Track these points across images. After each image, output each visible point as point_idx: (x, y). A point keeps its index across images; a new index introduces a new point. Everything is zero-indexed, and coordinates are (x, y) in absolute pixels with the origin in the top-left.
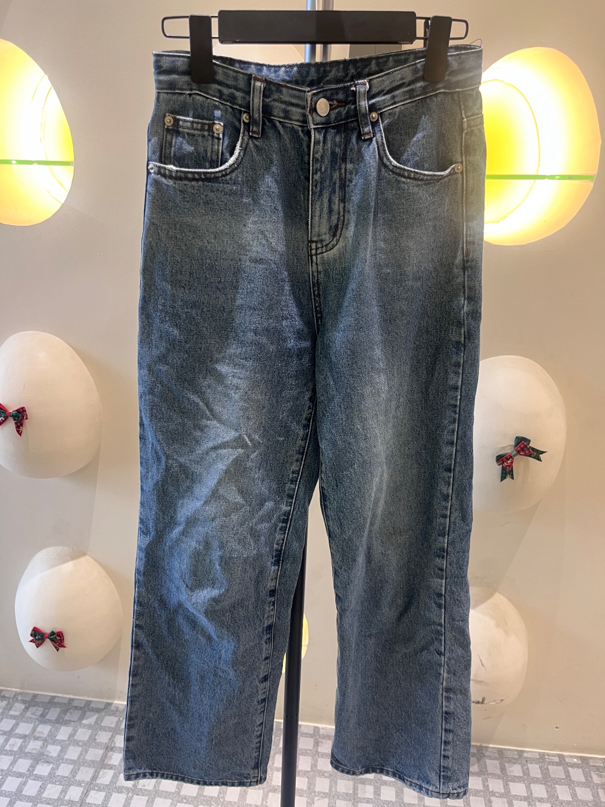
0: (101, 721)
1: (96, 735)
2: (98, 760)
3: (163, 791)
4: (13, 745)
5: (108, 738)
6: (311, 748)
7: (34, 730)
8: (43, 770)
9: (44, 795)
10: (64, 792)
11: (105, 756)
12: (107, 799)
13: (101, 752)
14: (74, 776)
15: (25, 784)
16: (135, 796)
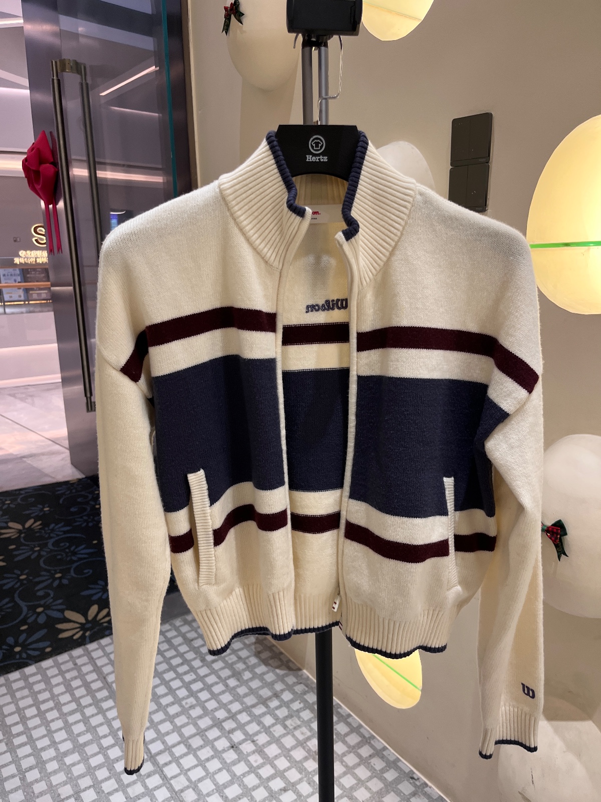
0: (287, 676)
1: (276, 682)
2: (264, 697)
3: (281, 742)
4: (230, 659)
5: (281, 688)
6: (407, 793)
7: (248, 657)
8: (232, 682)
9: (221, 697)
10: (231, 702)
11: (270, 698)
12: (249, 723)
13: (269, 693)
14: (244, 697)
15: (217, 683)
16: (264, 734)
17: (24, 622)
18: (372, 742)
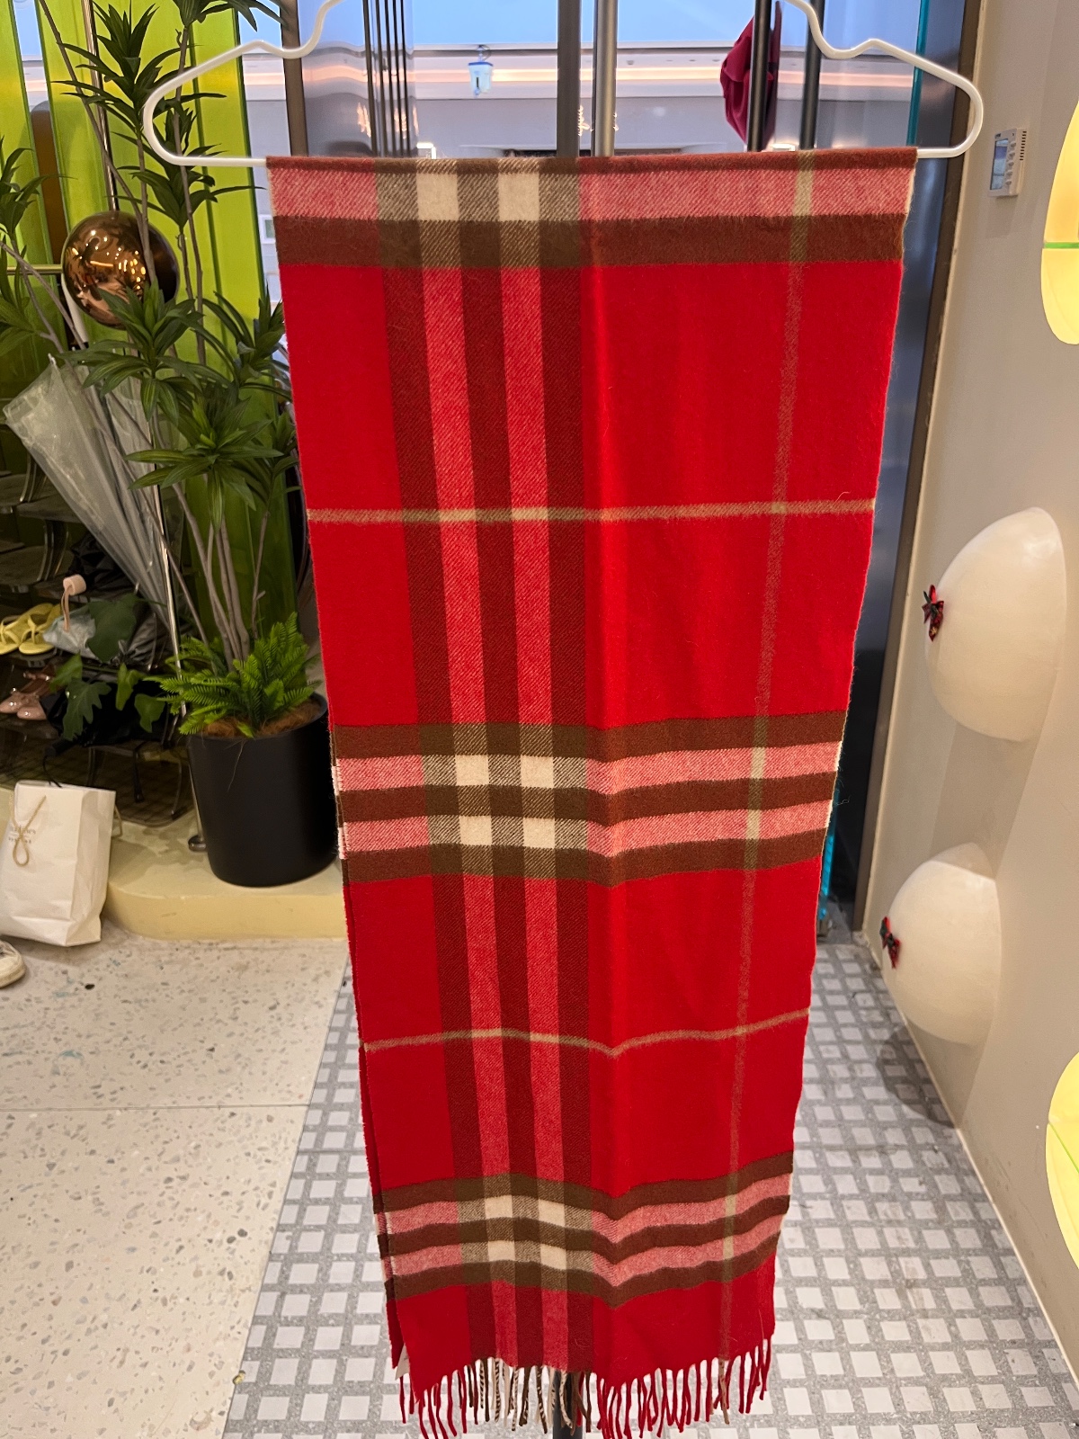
1: (894, 1127)
8: (813, 1092)
18: (1031, 1320)
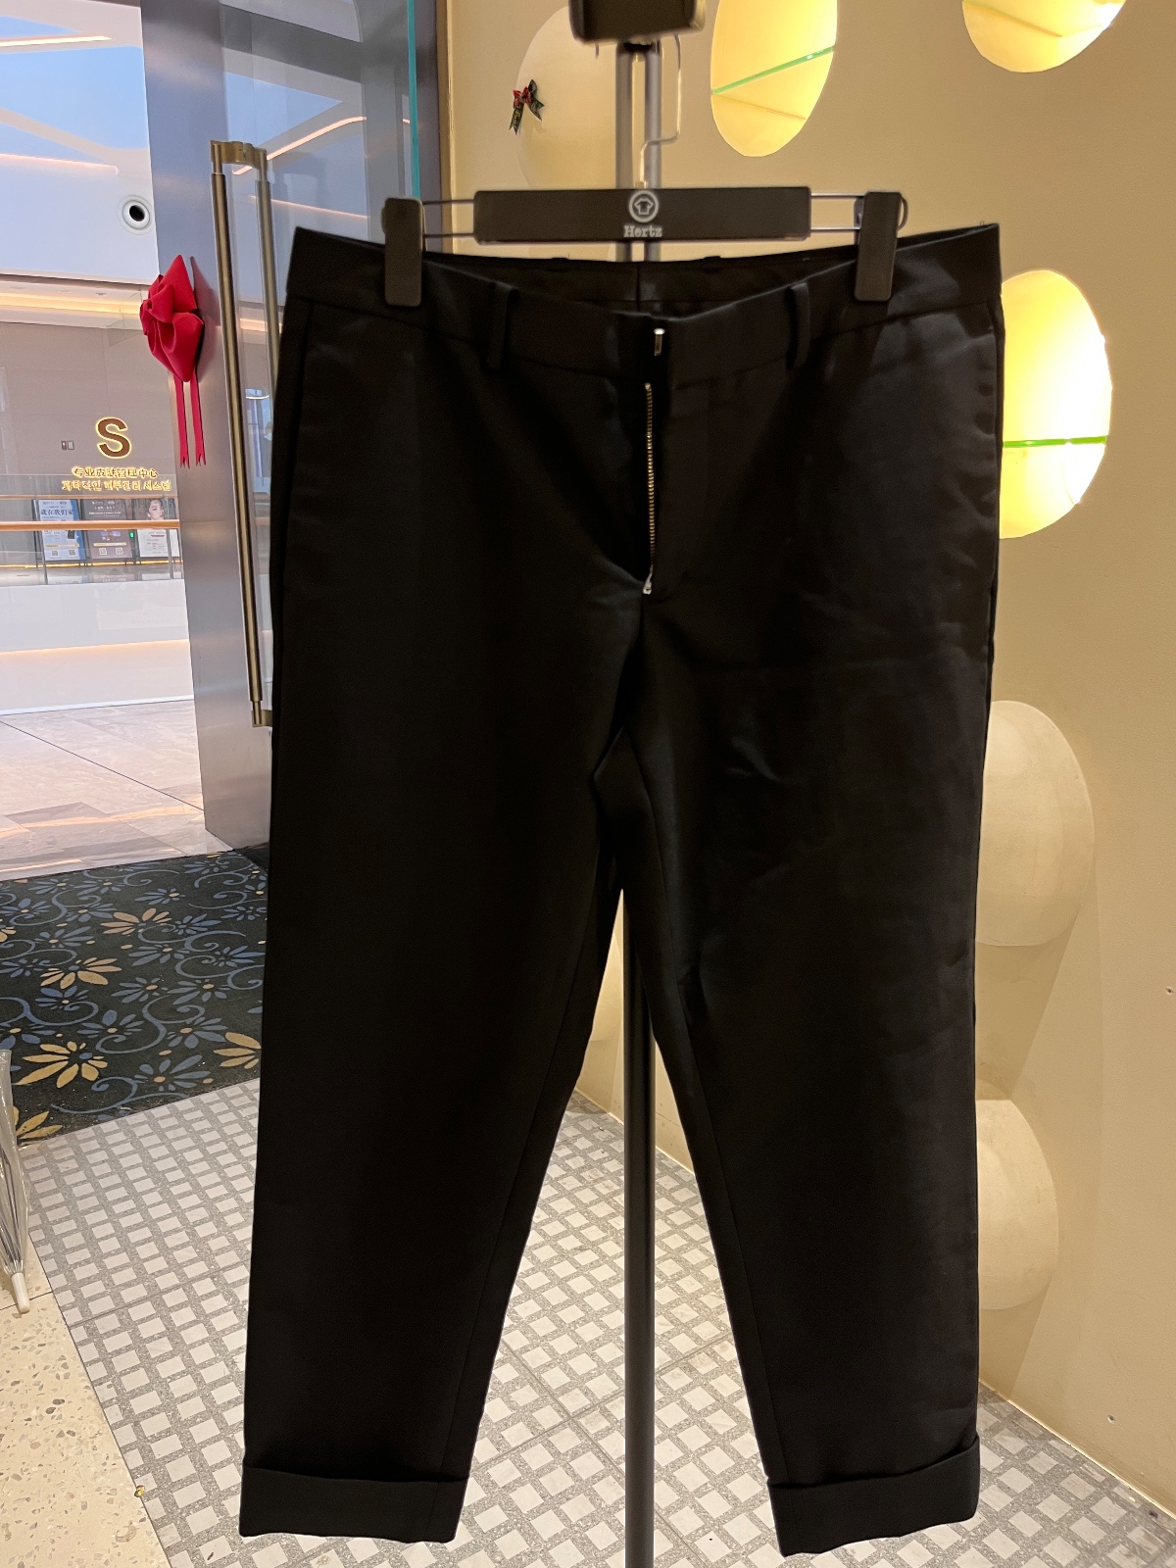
17: (164, 1045)
